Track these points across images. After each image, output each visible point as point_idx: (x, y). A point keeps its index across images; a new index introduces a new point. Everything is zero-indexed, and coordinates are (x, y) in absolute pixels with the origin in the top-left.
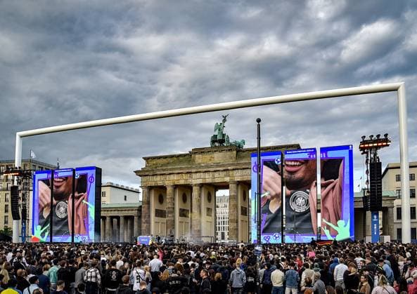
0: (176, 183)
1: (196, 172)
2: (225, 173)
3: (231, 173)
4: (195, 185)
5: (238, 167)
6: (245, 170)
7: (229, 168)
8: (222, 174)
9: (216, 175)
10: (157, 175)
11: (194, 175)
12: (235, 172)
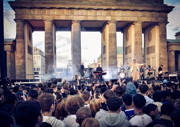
0: (56, 19)
1: (79, 9)
2: (107, 11)
3: (112, 12)
4: (77, 21)
5: (121, 8)
6: (125, 12)
7: (113, 8)
8: (104, 13)
9: (99, 13)
10: (35, 8)
11: (76, 12)
12: (116, 12)
